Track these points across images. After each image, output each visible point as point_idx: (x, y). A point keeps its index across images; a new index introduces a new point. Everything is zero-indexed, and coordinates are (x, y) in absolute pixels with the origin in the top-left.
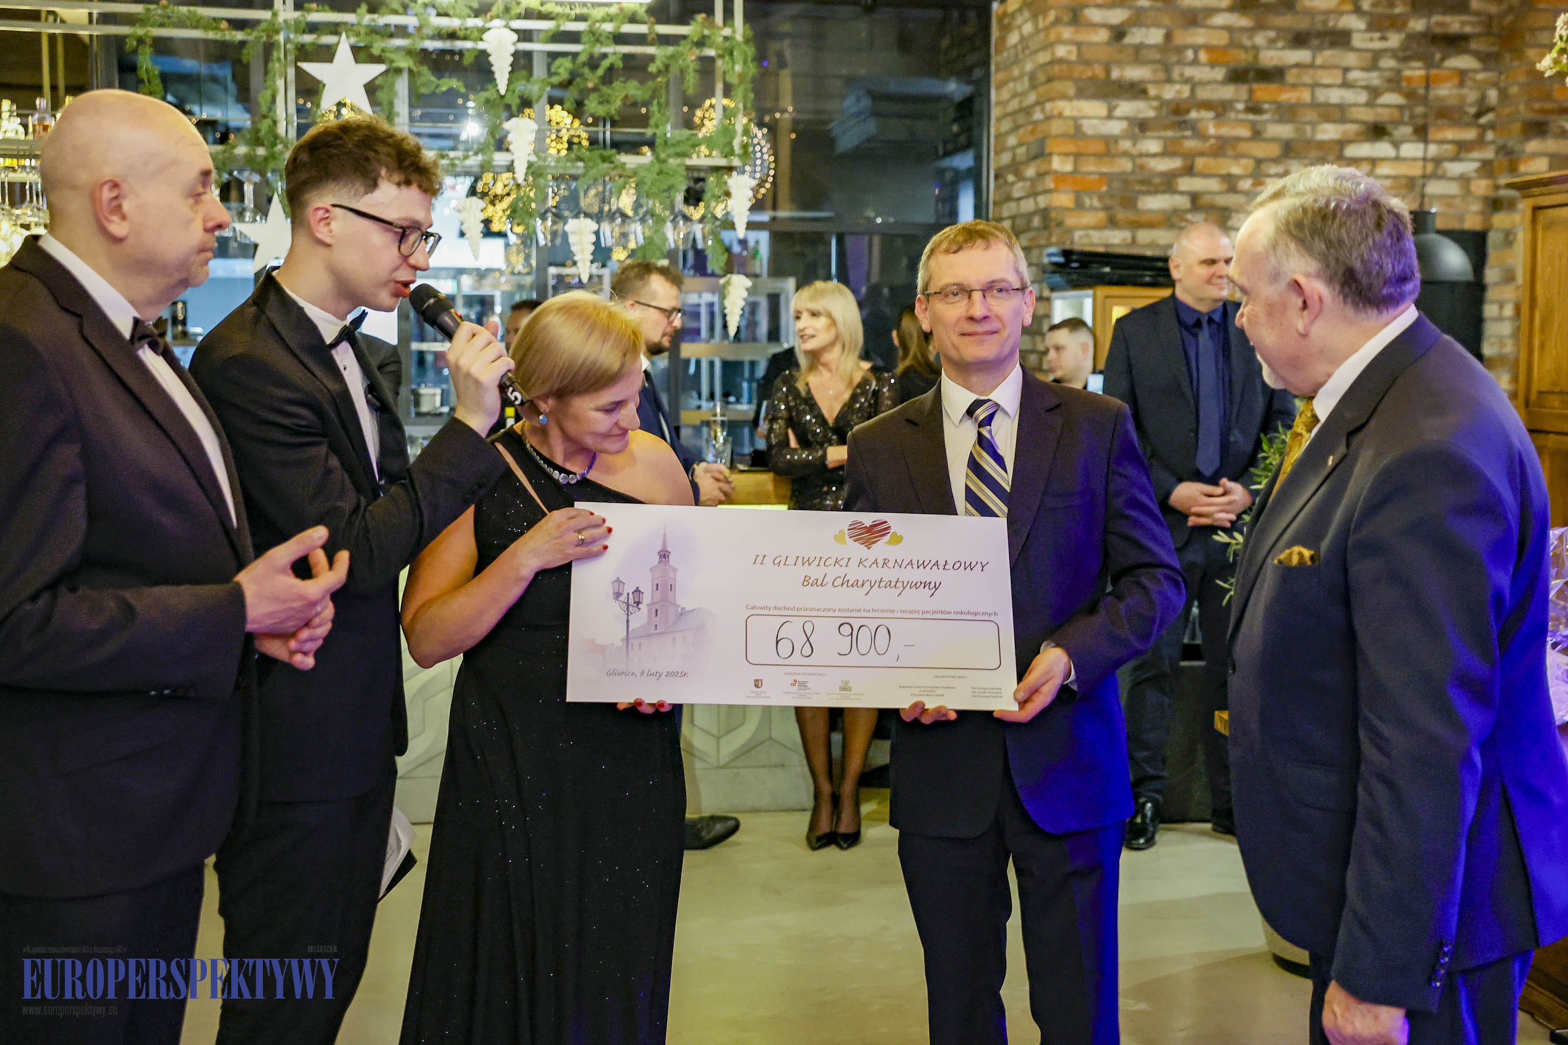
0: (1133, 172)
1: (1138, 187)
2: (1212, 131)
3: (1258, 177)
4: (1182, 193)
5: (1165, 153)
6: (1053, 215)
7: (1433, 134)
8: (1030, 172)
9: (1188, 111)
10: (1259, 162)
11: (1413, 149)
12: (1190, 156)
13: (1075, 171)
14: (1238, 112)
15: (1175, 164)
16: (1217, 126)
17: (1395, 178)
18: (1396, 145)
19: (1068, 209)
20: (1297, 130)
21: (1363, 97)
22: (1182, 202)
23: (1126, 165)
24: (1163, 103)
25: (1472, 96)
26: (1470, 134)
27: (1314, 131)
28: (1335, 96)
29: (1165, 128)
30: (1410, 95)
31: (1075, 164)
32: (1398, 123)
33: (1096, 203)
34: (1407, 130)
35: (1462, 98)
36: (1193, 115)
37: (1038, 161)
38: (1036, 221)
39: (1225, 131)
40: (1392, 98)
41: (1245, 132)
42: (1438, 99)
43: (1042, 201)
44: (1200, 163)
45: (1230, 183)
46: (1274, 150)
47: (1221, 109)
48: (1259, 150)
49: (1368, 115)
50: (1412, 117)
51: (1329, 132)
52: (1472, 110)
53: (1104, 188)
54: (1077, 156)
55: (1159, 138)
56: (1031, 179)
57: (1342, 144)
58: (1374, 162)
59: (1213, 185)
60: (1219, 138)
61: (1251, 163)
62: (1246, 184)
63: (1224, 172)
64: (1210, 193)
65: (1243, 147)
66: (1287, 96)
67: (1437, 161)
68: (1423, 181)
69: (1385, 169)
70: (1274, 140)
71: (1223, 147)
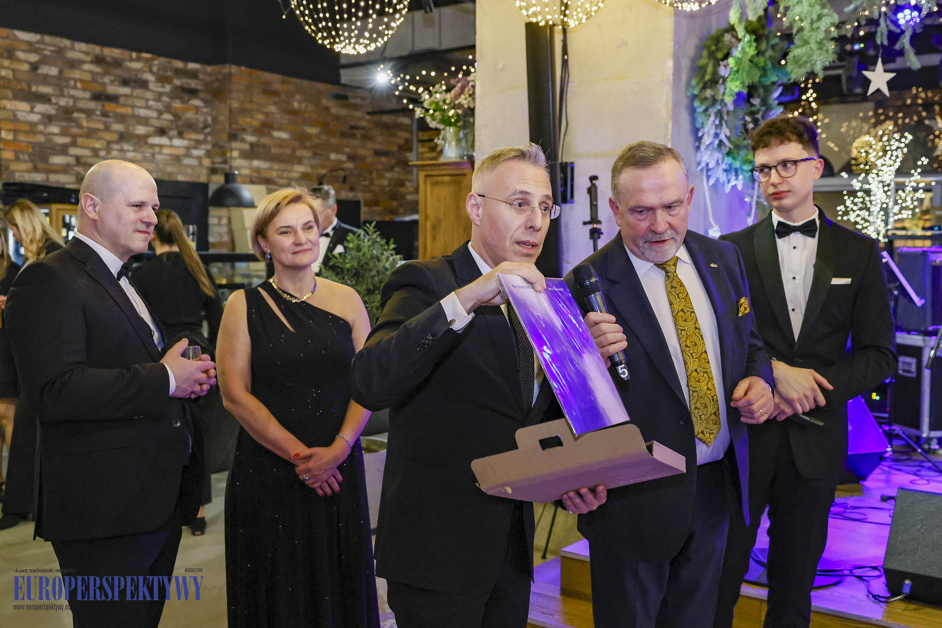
0: (45, 143)
1: (48, 151)
2: (85, 124)
3: (108, 150)
4: (71, 156)
5: (64, 133)
6: (3, 163)
7: (186, 135)
9: (72, 112)
10: (109, 143)
11: (177, 142)
12: (74, 137)
13: (14, 140)
14: (97, 115)
15: (66, 140)
16: (88, 122)
17: (171, 155)
18: (171, 139)
19: (10, 160)
20: (127, 128)
21: (155, 114)
22: (72, 160)
23: (41, 139)
24: (60, 108)
25: (201, 119)
26: (201, 137)
27: (134, 129)
28: (143, 112)
29: (61, 120)
30: (176, 116)
31: (14, 136)
32: (171, 129)
33: (26, 158)
34: (174, 133)
35: (198, 120)
36: (76, 115)
39: (92, 125)
40: (167, 116)
41: (101, 127)
42: (188, 119)
44: (80, 140)
45: (95, 152)
46: (115, 137)
47: (89, 113)
48: (109, 136)
49: (157, 123)
50: (177, 126)
51: (141, 130)
52: (201, 125)
53: (30, 150)
54: (15, 132)
55: (58, 125)
57: (147, 136)
58: (161, 146)
59: (86, 152)
60: (89, 128)
61: (105, 143)
62: (102, 153)
63: (92, 146)
65: (101, 134)
66: (121, 110)
67: (188, 148)
68: (182, 158)
69: (166, 151)
70: (114, 132)
71: (91, 133)
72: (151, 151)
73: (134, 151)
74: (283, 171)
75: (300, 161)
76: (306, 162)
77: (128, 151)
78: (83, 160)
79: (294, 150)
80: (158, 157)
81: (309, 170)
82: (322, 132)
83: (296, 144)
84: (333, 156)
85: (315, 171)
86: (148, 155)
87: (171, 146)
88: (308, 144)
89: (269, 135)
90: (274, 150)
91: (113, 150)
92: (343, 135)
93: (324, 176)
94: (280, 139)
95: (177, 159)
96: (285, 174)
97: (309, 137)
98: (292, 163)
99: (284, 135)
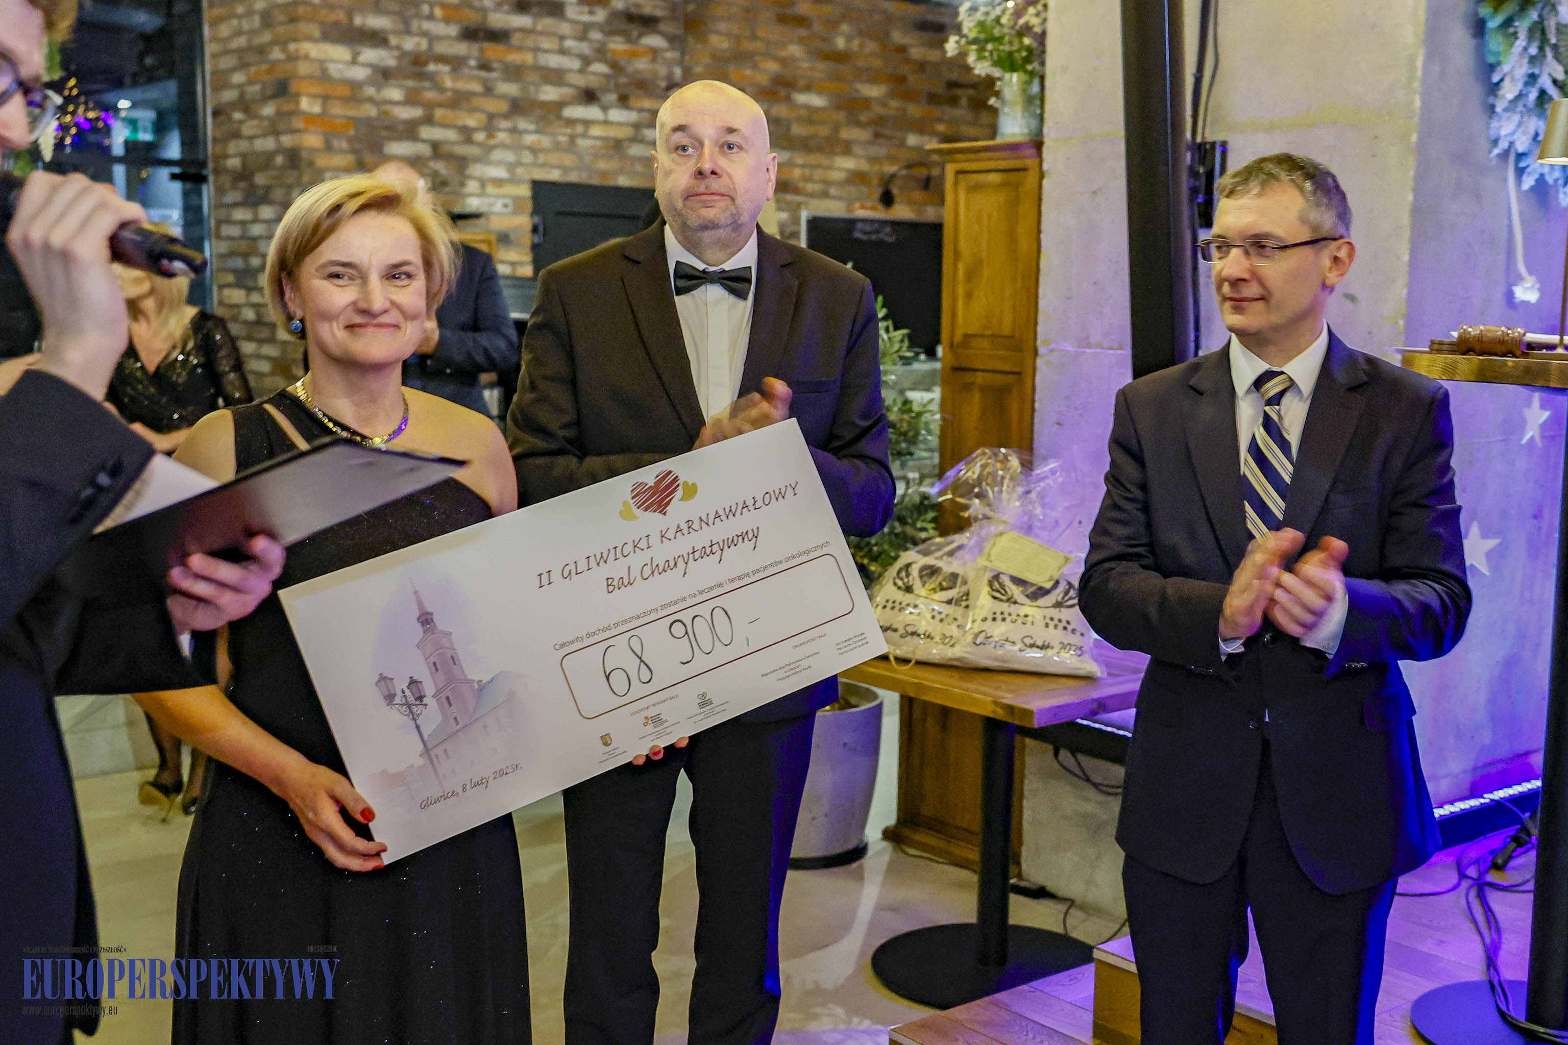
0: (378, 118)
1: (384, 133)
2: (448, 83)
3: (490, 129)
4: (423, 141)
5: (410, 100)
6: (304, 154)
7: (633, 102)
8: (268, 110)
9: (426, 63)
10: (491, 117)
11: (616, 115)
12: (429, 107)
13: (324, 113)
14: (471, 68)
15: (414, 113)
16: (454, 79)
17: (604, 139)
18: (605, 109)
19: (316, 150)
20: (524, 90)
21: (576, 64)
22: (424, 150)
23: (371, 111)
24: (403, 54)
25: (663, 71)
27: (537, 92)
28: (554, 61)
29: (406, 77)
30: (615, 66)
31: (324, 104)
32: (605, 90)
33: (344, 145)
34: (612, 97)
36: (432, 67)
37: (280, 101)
38: (279, 160)
39: (461, 85)
40: (599, 67)
41: (477, 88)
42: (637, 72)
43: (287, 140)
44: (439, 113)
45: (467, 134)
46: (502, 107)
47: (456, 63)
48: (491, 105)
49: (580, 81)
50: (617, 86)
51: (550, 93)
52: (663, 84)
53: (351, 132)
54: (325, 99)
55: (400, 86)
56: (268, 118)
57: (560, 105)
58: (587, 123)
59: (451, 135)
60: (456, 91)
61: (482, 117)
62: (480, 137)
63: (460, 123)
64: (447, 142)
65: (477, 102)
66: (514, 57)
67: (637, 126)
68: (626, 144)
69: (596, 131)
70: (503, 97)
71: (459, 100)
72: (568, 131)
73: (537, 132)
74: (813, 167)
75: (847, 149)
76: (858, 150)
77: (526, 131)
78: (446, 149)
79: (836, 129)
80: (581, 142)
81: (864, 166)
82: (892, 94)
83: (841, 116)
84: (912, 140)
85: (876, 168)
86: (563, 139)
87: (606, 122)
88: (863, 118)
89: (788, 98)
90: (797, 130)
91: (499, 130)
92: (933, 99)
93: (893, 176)
94: (808, 107)
95: (617, 146)
96: (818, 174)
97: (866, 103)
98: (832, 153)
99: (816, 100)
